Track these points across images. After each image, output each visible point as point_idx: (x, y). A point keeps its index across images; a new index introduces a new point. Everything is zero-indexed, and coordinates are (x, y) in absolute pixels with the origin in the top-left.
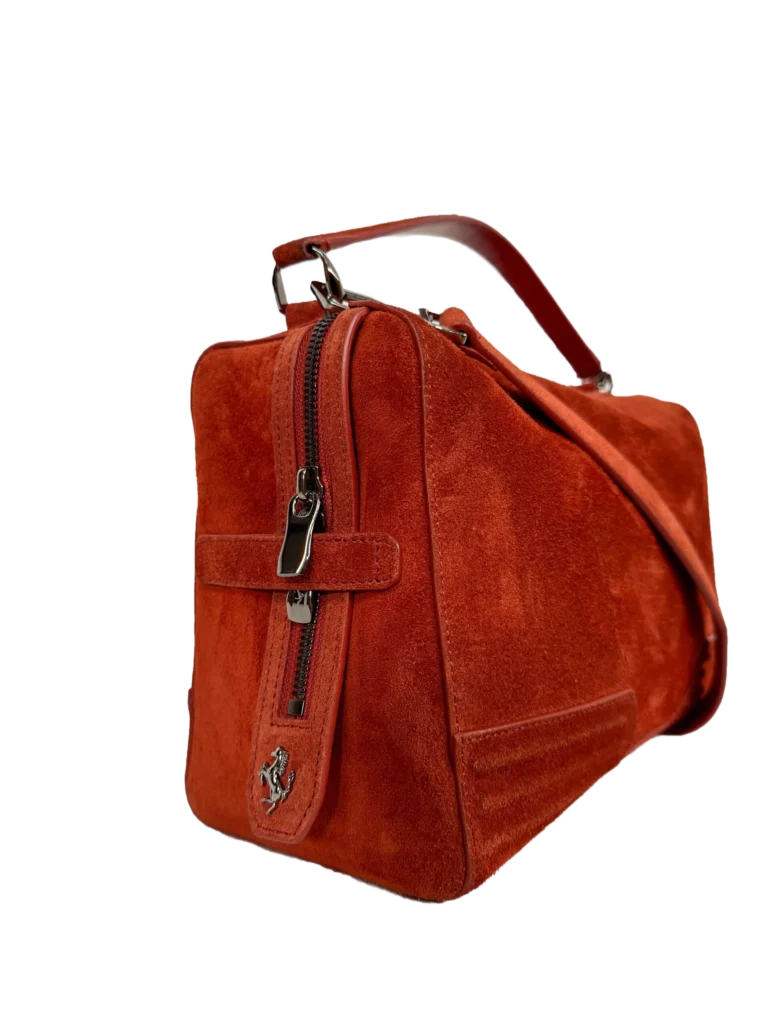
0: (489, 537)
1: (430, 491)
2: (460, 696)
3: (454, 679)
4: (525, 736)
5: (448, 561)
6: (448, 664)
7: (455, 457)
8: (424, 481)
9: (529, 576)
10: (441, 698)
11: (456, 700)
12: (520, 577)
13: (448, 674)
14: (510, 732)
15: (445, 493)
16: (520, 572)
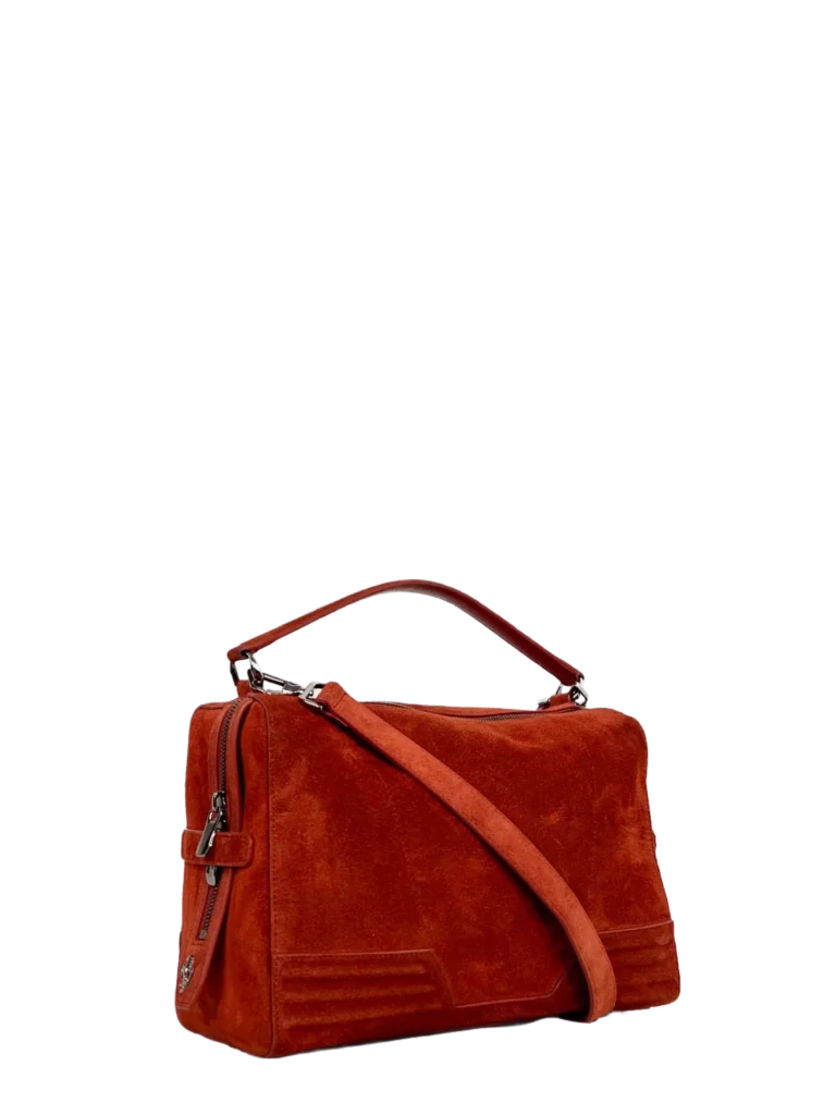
0: (309, 838)
1: (271, 809)
2: (278, 931)
3: (276, 921)
4: (324, 962)
5: (279, 850)
6: (273, 913)
7: (289, 789)
8: (268, 803)
9: (338, 863)
10: (267, 931)
11: (276, 934)
12: (330, 863)
13: (273, 919)
14: (312, 959)
15: (280, 811)
16: (331, 862)
